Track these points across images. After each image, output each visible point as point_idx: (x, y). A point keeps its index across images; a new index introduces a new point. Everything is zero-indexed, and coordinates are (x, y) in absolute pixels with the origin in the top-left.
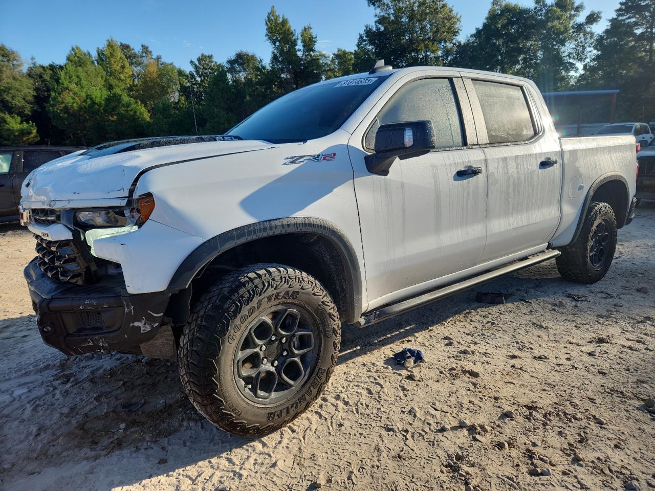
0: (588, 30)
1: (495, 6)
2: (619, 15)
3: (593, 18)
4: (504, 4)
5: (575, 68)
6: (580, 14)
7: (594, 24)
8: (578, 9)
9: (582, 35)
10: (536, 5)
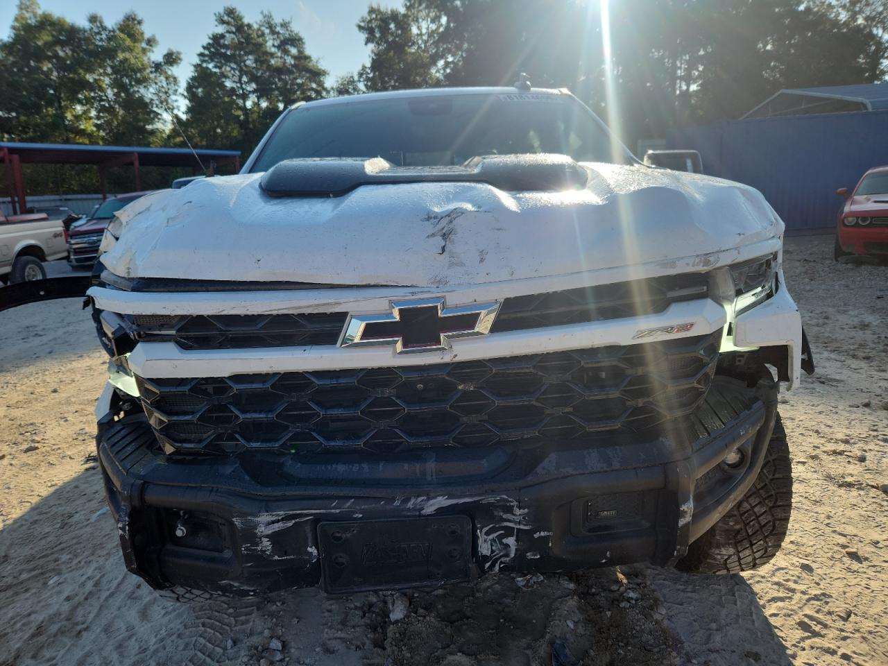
0: (169, 73)
1: (24, 12)
2: (203, 61)
3: (171, 59)
4: (40, 12)
5: (163, 120)
6: (154, 49)
7: (175, 66)
8: (151, 42)
9: (162, 78)
10: (91, 25)
